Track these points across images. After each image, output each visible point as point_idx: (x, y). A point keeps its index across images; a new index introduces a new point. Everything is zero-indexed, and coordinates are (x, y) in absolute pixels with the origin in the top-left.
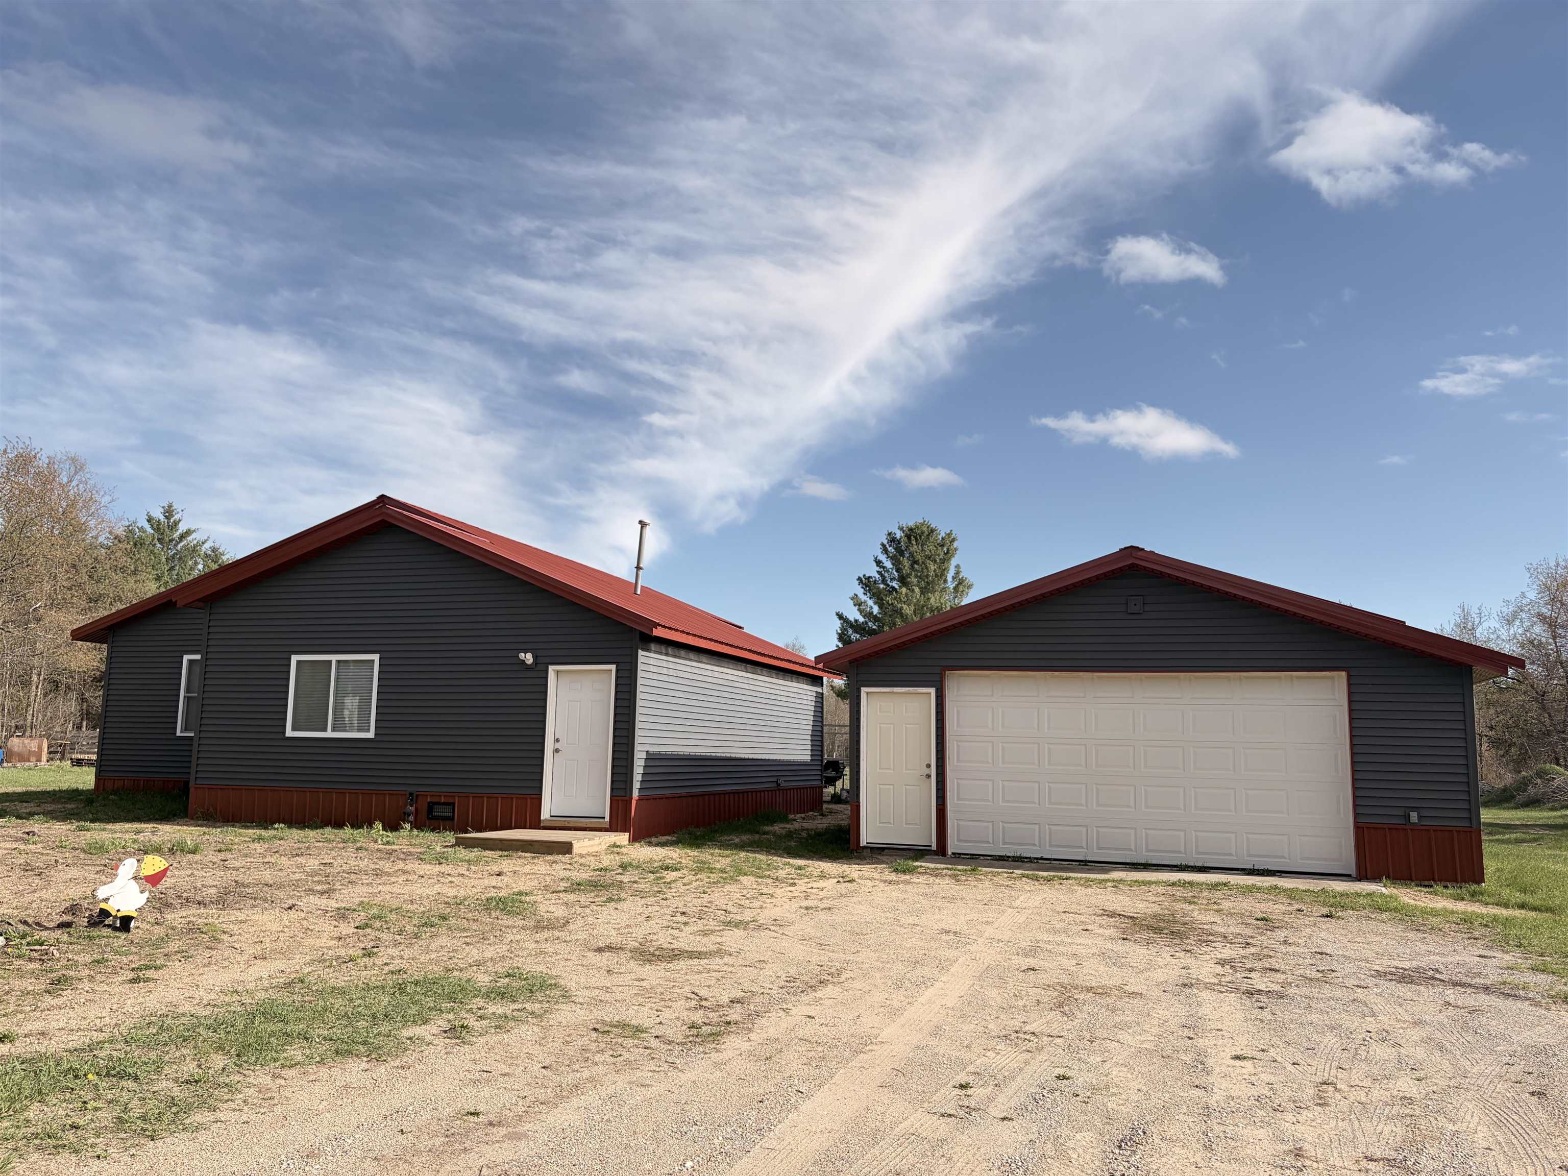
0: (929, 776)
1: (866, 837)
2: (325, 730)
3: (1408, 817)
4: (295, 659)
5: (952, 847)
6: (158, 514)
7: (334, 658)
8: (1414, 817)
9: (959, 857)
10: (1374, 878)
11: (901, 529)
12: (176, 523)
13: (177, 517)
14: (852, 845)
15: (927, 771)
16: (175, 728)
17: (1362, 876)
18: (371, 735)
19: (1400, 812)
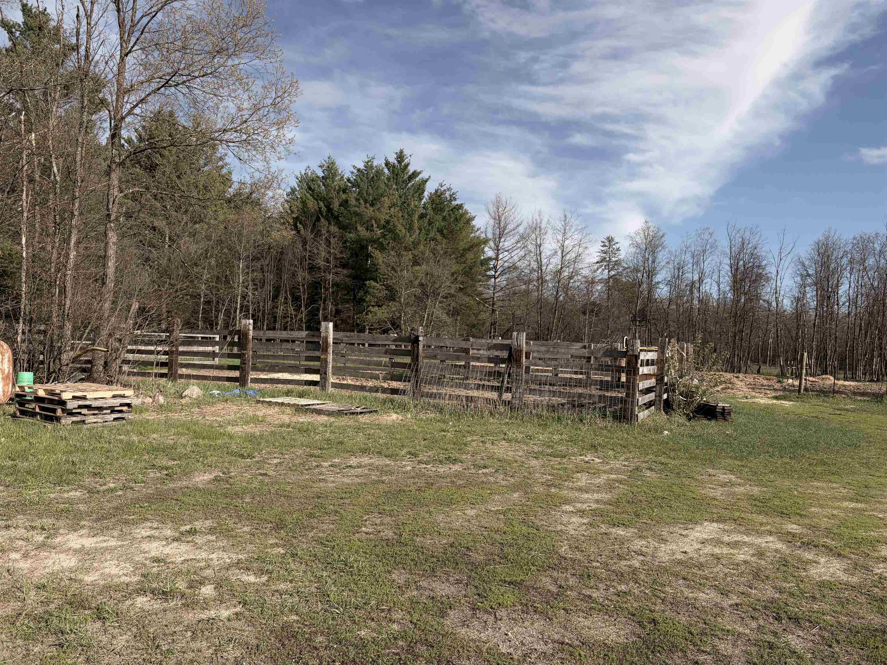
6: (392, 159)
12: (407, 166)
13: (406, 161)
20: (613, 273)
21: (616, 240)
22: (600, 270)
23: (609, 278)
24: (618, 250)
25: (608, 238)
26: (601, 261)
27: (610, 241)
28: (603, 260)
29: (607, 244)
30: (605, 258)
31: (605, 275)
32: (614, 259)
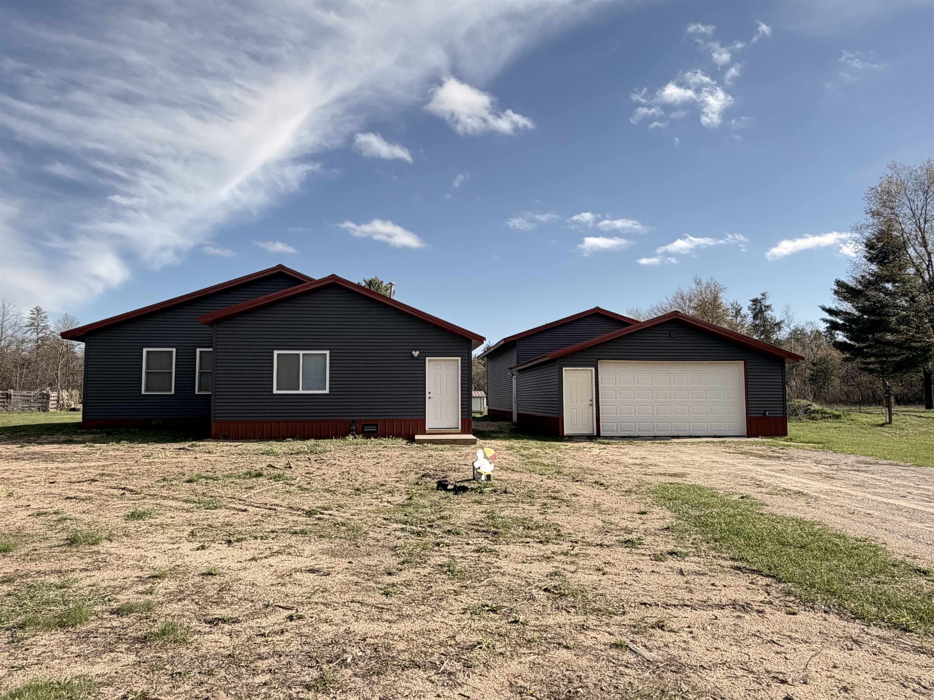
0: (592, 405)
1: (567, 431)
2: (298, 389)
3: (765, 414)
4: (276, 353)
5: (602, 433)
7: (301, 352)
8: (767, 413)
9: (606, 437)
10: (757, 436)
11: (365, 281)
14: (561, 434)
15: (591, 403)
16: (141, 390)
17: (749, 436)
18: (327, 391)
19: (762, 412)
20: (40, 335)
21: (43, 310)
22: (29, 332)
23: (38, 339)
24: (45, 317)
25: (36, 308)
26: (31, 325)
27: (38, 311)
28: (32, 325)
29: (36, 312)
30: (34, 323)
31: (34, 336)
32: (42, 325)
